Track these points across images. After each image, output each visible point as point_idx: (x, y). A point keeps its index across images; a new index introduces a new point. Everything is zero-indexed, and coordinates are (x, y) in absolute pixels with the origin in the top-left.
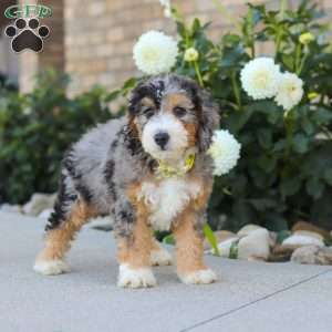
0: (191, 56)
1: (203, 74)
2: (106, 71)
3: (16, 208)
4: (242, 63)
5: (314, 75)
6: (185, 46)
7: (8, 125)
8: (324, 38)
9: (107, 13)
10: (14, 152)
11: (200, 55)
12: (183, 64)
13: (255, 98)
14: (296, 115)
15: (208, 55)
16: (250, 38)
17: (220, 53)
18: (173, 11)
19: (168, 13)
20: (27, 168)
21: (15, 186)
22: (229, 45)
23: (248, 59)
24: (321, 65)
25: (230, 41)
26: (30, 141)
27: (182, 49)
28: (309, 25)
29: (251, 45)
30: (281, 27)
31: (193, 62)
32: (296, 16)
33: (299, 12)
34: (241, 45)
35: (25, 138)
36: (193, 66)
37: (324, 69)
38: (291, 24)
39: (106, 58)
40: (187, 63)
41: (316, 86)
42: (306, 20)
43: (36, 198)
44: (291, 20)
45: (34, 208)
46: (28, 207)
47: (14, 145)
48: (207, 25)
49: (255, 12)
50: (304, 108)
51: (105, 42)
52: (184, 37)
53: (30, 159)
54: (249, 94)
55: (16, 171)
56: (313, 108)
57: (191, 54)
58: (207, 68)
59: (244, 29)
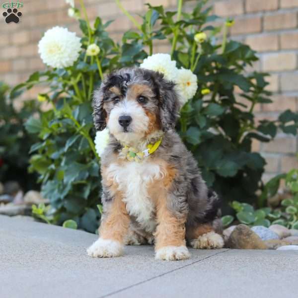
0: (93, 51)
1: (104, 70)
2: (11, 71)
4: (139, 61)
5: (207, 74)
6: (86, 43)
8: (217, 39)
11: (101, 51)
12: (85, 60)
14: (190, 109)
15: (109, 51)
16: (149, 36)
17: (120, 50)
18: (76, 11)
19: (71, 12)
22: (129, 42)
23: (146, 57)
24: (213, 64)
25: (129, 38)
27: (84, 47)
28: (203, 26)
29: (149, 43)
30: (177, 27)
31: (95, 57)
32: (192, 17)
33: (194, 14)
34: (140, 42)
36: (95, 62)
37: (216, 68)
38: (187, 24)
39: (11, 60)
40: (89, 58)
41: (209, 84)
42: (201, 21)
44: (187, 20)
48: (108, 23)
49: (154, 11)
50: (198, 103)
52: (87, 34)
56: (205, 105)
57: (93, 49)
58: (108, 64)
59: (144, 28)
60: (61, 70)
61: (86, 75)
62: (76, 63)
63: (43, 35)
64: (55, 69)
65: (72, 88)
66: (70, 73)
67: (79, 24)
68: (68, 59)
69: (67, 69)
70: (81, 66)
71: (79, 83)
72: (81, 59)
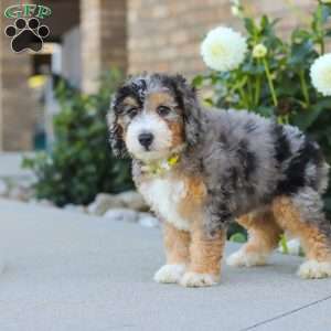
0: (260, 52)
1: (271, 71)
3: (80, 208)
4: (310, 61)
6: (252, 43)
7: (72, 126)
9: (170, 16)
10: (78, 153)
11: (268, 51)
12: (251, 61)
13: (325, 94)
15: (277, 51)
16: (320, 35)
17: (289, 50)
18: (241, 8)
19: (235, 10)
20: (92, 168)
21: (80, 187)
22: (298, 41)
23: (317, 56)
25: (299, 37)
26: (94, 142)
27: (250, 48)
29: (320, 41)
31: (261, 59)
34: (310, 41)
35: (89, 138)
36: (262, 64)
40: (255, 59)
43: (101, 198)
45: (99, 208)
46: (92, 207)
47: (79, 145)
48: (275, 22)
49: (325, 7)
51: (168, 45)
52: (252, 33)
53: (94, 160)
54: (319, 90)
55: (80, 172)
57: (260, 50)
58: (276, 65)
59: (314, 26)
60: (226, 74)
61: (253, 78)
62: (241, 66)
63: (205, 36)
64: (219, 73)
65: (237, 92)
66: (234, 76)
67: (243, 23)
68: (232, 61)
69: (232, 72)
70: (247, 69)
71: (245, 87)
72: (247, 61)
